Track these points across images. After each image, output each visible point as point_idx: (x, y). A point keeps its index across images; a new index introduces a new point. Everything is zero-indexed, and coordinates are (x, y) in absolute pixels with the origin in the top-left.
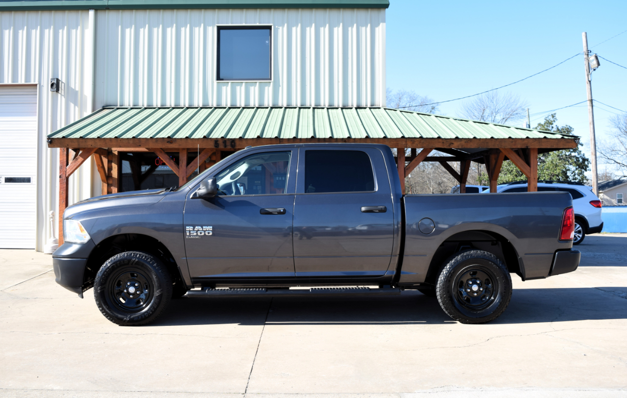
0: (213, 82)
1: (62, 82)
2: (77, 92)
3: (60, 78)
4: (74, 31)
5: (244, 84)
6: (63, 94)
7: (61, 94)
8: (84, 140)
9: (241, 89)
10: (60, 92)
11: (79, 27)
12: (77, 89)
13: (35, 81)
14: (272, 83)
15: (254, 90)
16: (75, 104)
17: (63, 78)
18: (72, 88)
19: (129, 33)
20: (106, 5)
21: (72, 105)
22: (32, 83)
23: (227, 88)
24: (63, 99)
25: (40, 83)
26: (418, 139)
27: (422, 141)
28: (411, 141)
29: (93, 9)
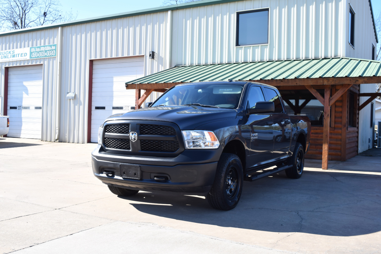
0: (234, 48)
1: (156, 53)
2: (163, 58)
3: (155, 52)
4: (162, 25)
5: (251, 47)
6: (156, 60)
7: (155, 60)
8: (141, 85)
9: (250, 51)
10: (155, 59)
11: (164, 22)
12: (163, 57)
13: (143, 54)
14: (268, 46)
15: (258, 51)
16: (162, 65)
17: (156, 51)
18: (160, 56)
19: (189, 23)
20: (176, 7)
21: (160, 66)
22: (142, 55)
23: (242, 51)
24: (156, 63)
25: (145, 55)
26: (331, 78)
27: (335, 79)
28: (327, 79)
29: (170, 10)
